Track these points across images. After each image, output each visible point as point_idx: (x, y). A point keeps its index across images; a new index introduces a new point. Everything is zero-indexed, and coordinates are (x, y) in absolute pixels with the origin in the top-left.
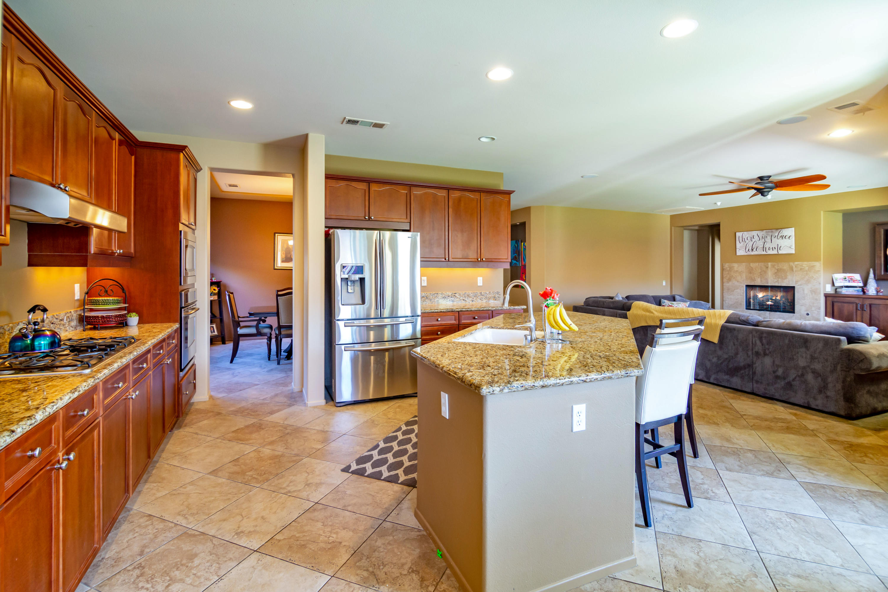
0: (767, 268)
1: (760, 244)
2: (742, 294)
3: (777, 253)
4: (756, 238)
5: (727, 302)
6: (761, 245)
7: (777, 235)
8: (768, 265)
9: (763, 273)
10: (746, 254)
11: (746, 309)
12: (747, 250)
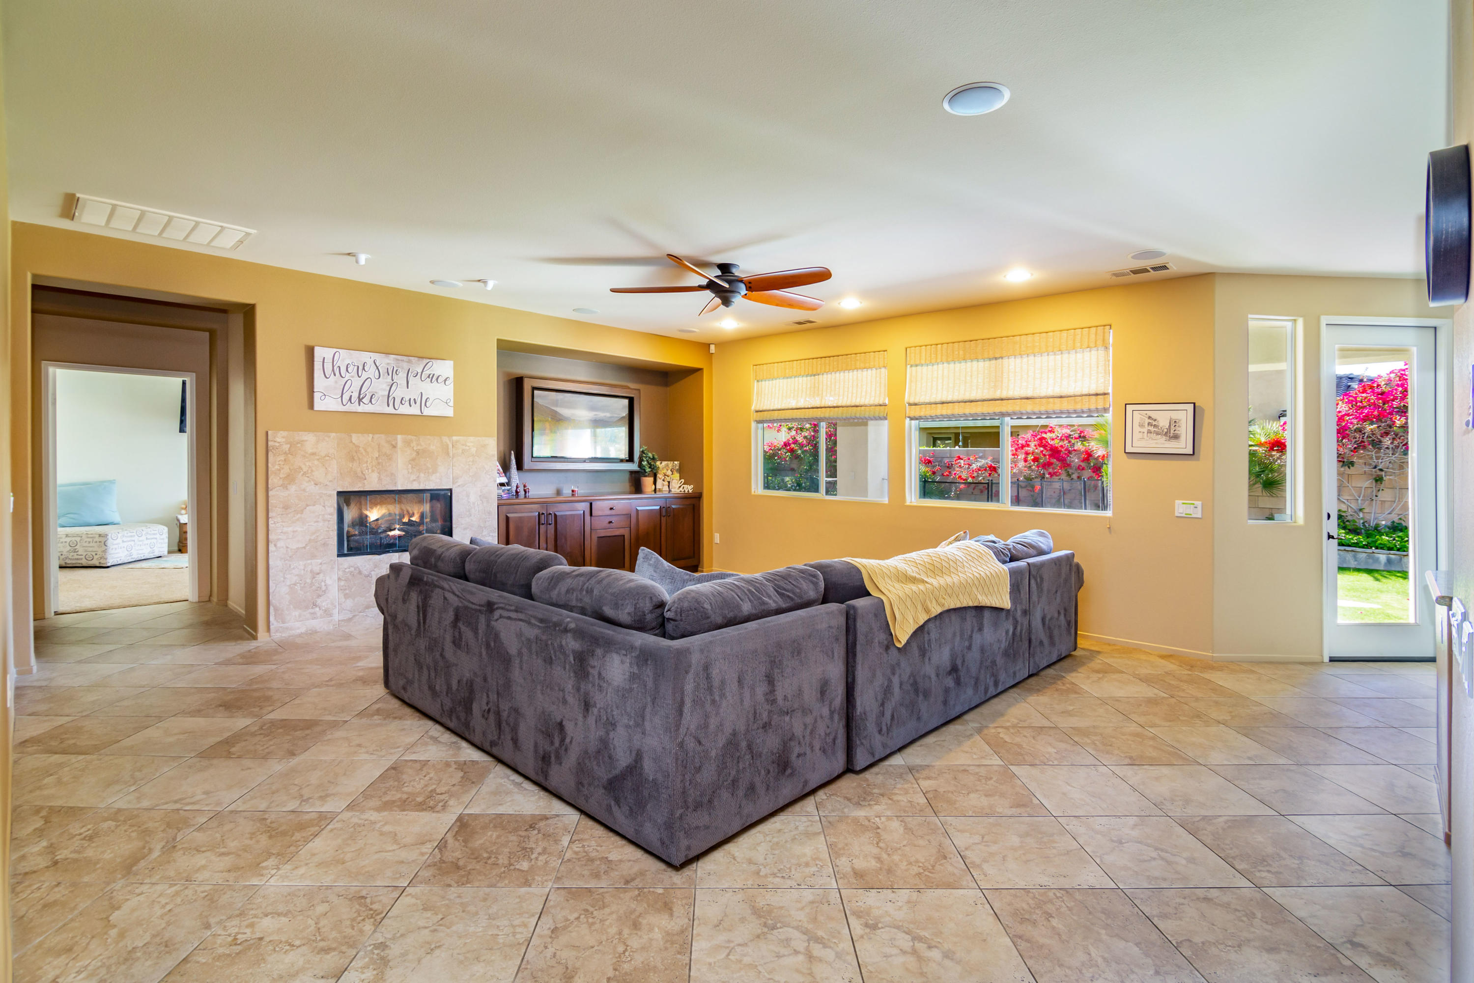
0: (394, 447)
1: (380, 387)
2: (328, 516)
3: (418, 412)
4: (371, 371)
5: (281, 544)
6: (384, 390)
7: (420, 371)
8: (396, 439)
9: (384, 461)
10: (341, 408)
11: (340, 555)
12: (346, 397)
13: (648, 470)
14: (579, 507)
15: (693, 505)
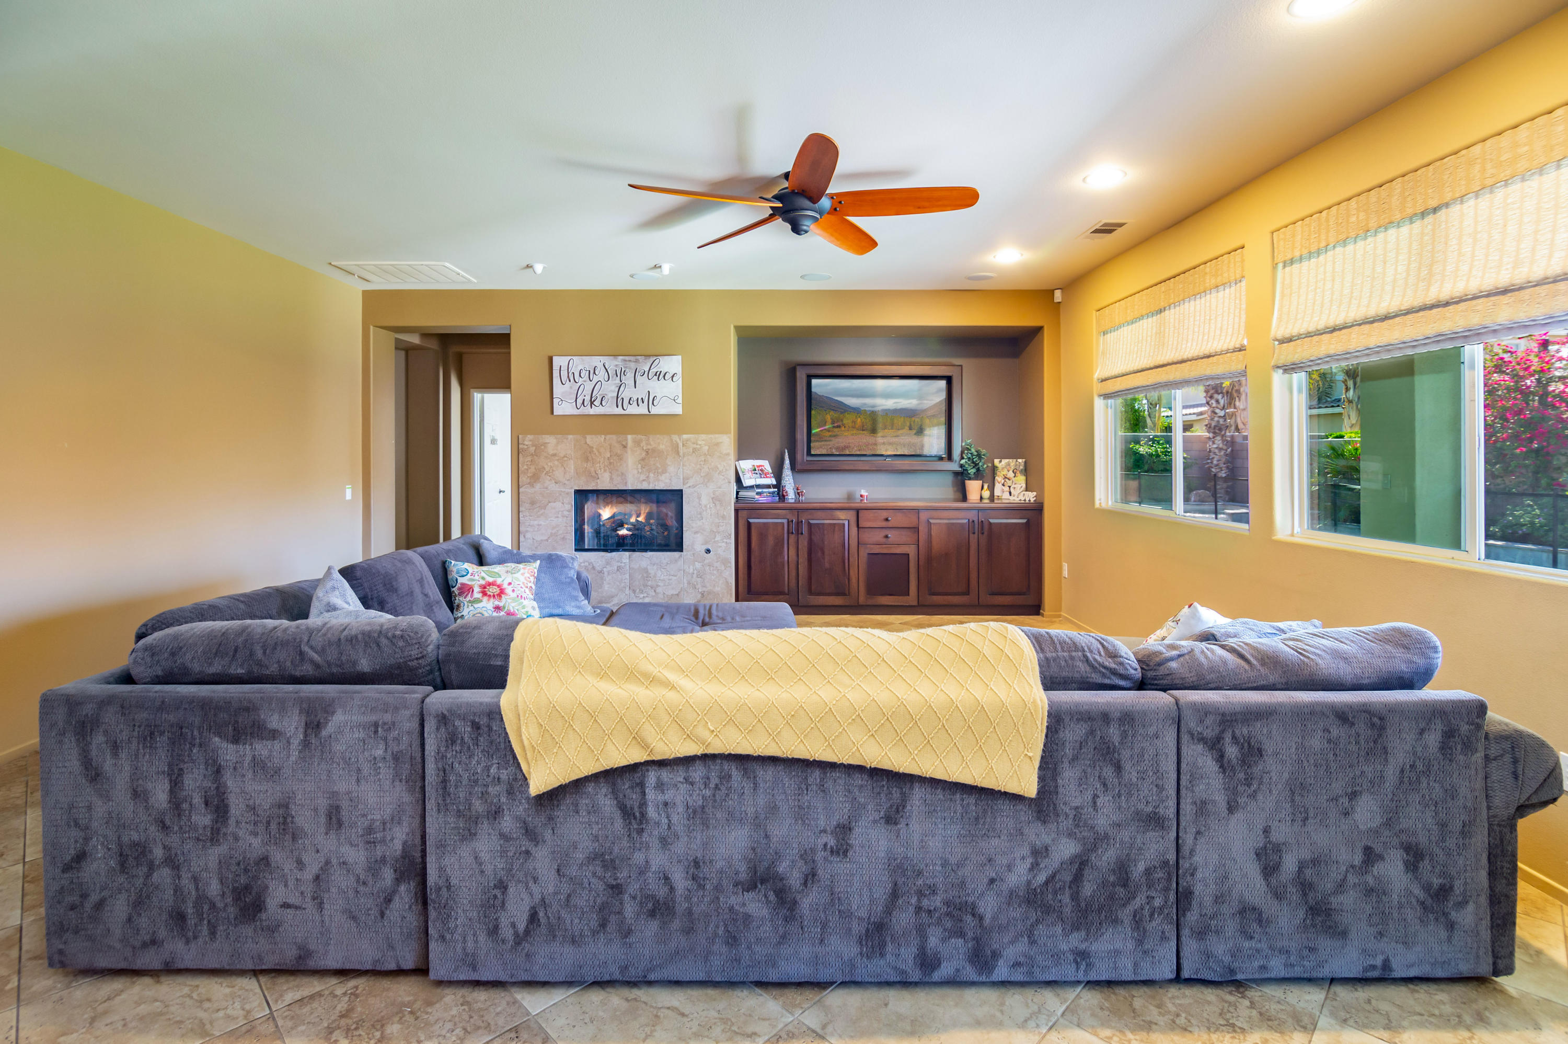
0: (625, 447)
1: (610, 389)
2: (566, 513)
3: (646, 412)
4: (601, 374)
5: (528, 535)
7: (647, 370)
8: (626, 440)
9: (615, 461)
10: (576, 412)
11: (576, 550)
12: (580, 401)
13: (972, 471)
14: (841, 515)
15: (1028, 520)
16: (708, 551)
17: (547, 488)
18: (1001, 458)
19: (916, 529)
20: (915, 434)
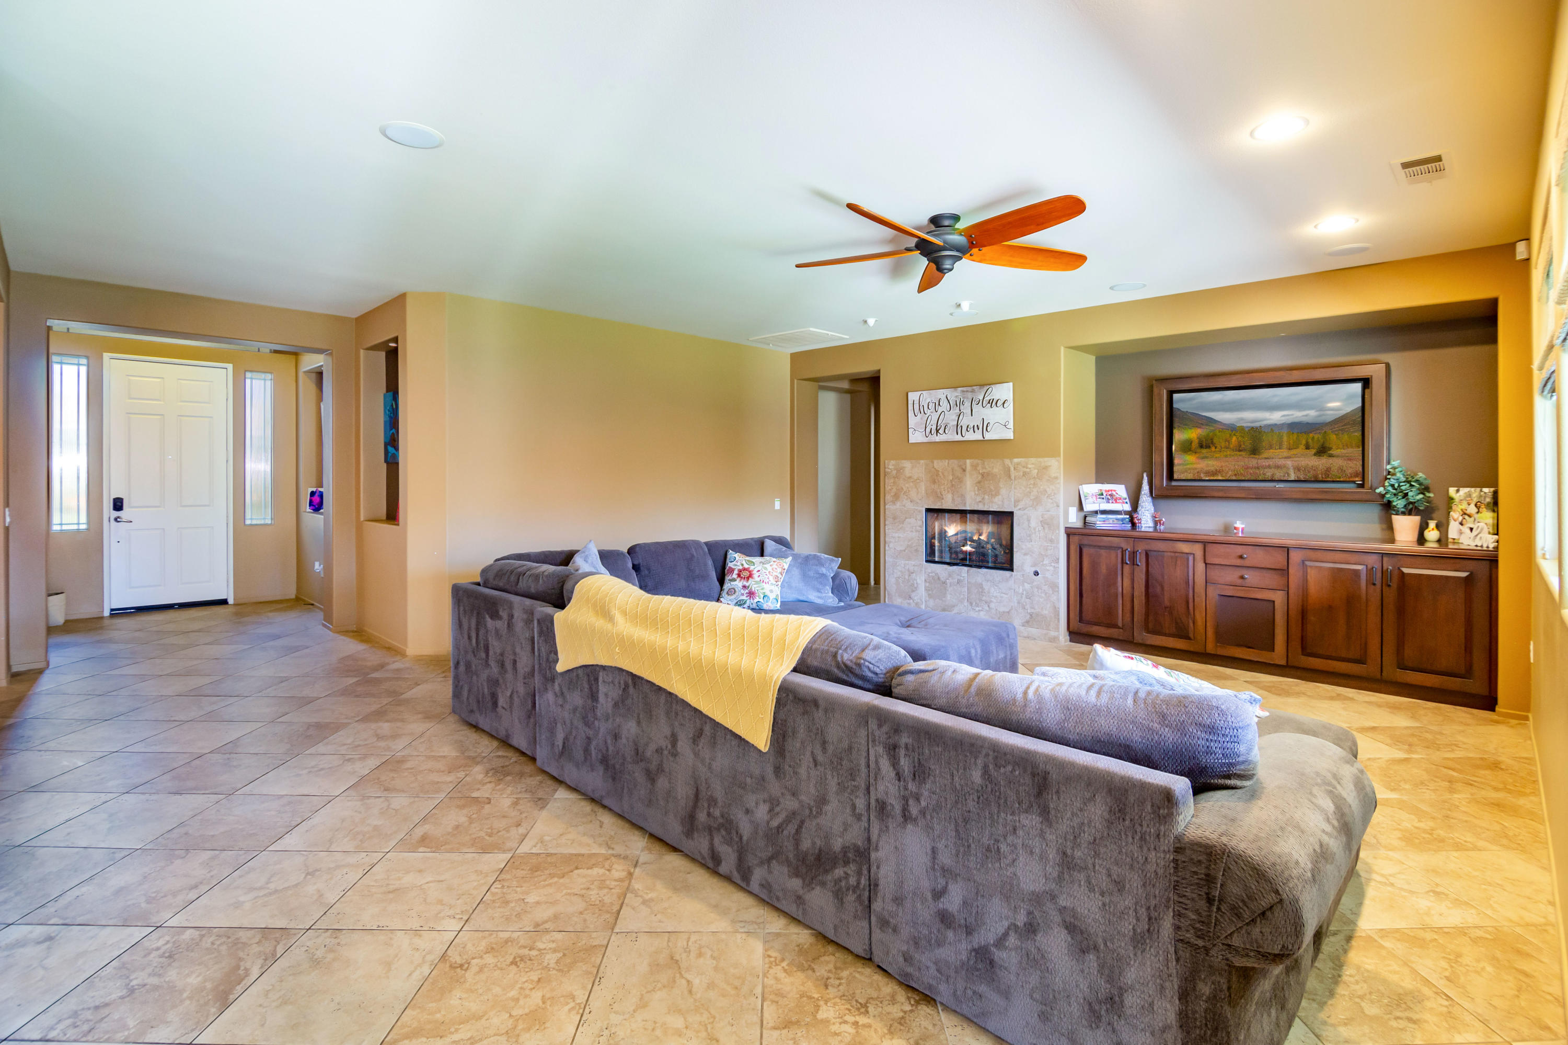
0: (964, 470)
1: (951, 418)
2: (918, 528)
3: (981, 437)
4: (945, 404)
5: (891, 545)
6: (954, 420)
7: (981, 398)
8: (965, 464)
9: (956, 484)
10: (925, 440)
11: (927, 561)
12: (928, 430)
13: (1399, 503)
14: (1184, 548)
15: (1471, 574)
16: (1036, 574)
17: (904, 506)
18: (1459, 485)
19: (1284, 572)
20: (1315, 455)
